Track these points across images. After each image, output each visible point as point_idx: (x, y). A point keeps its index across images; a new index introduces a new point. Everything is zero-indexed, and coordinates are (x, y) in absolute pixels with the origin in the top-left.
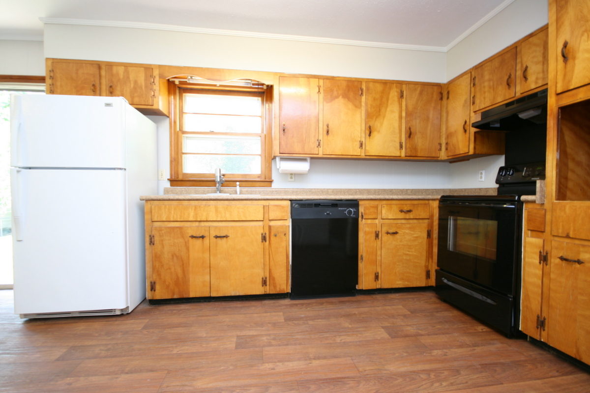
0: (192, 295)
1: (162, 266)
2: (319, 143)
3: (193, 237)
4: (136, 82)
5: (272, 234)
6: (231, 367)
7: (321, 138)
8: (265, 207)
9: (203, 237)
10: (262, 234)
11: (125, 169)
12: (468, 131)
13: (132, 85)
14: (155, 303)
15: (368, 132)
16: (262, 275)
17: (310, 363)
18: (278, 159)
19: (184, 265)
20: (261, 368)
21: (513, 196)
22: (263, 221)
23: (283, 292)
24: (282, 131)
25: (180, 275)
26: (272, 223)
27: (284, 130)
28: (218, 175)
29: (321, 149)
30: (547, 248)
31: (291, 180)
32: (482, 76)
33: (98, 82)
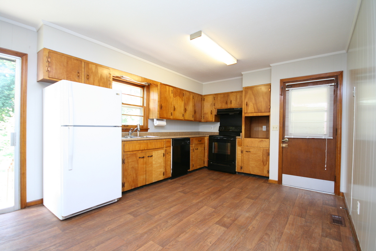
0: (139, 186)
1: (128, 174)
2: (172, 114)
3: (140, 158)
4: (101, 75)
7: (172, 112)
8: (164, 142)
9: (143, 157)
10: (163, 154)
12: (212, 114)
13: (99, 77)
15: (185, 110)
16: (163, 171)
18: (155, 120)
19: (136, 172)
21: (235, 136)
23: (169, 177)
25: (135, 177)
26: (166, 149)
27: (161, 108)
29: (172, 116)
30: (243, 149)
32: (218, 98)
33: (81, 71)
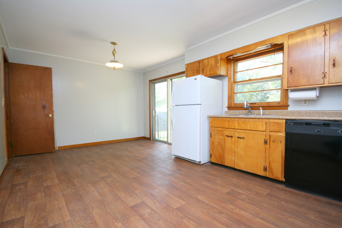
0: (226, 165)
1: (215, 147)
2: (325, 75)
3: (227, 136)
4: (211, 65)
5: (271, 140)
6: (216, 198)
7: (326, 70)
8: (267, 123)
9: (232, 137)
10: (264, 140)
11: (201, 104)
13: (210, 67)
14: (212, 163)
16: (264, 164)
17: (255, 218)
18: (289, 91)
19: (223, 149)
20: (228, 206)
22: (265, 131)
23: (279, 180)
24: (290, 72)
25: (221, 153)
26: (271, 133)
27: (291, 71)
28: (246, 104)
29: (326, 80)
31: (305, 104)
33: (199, 69)
